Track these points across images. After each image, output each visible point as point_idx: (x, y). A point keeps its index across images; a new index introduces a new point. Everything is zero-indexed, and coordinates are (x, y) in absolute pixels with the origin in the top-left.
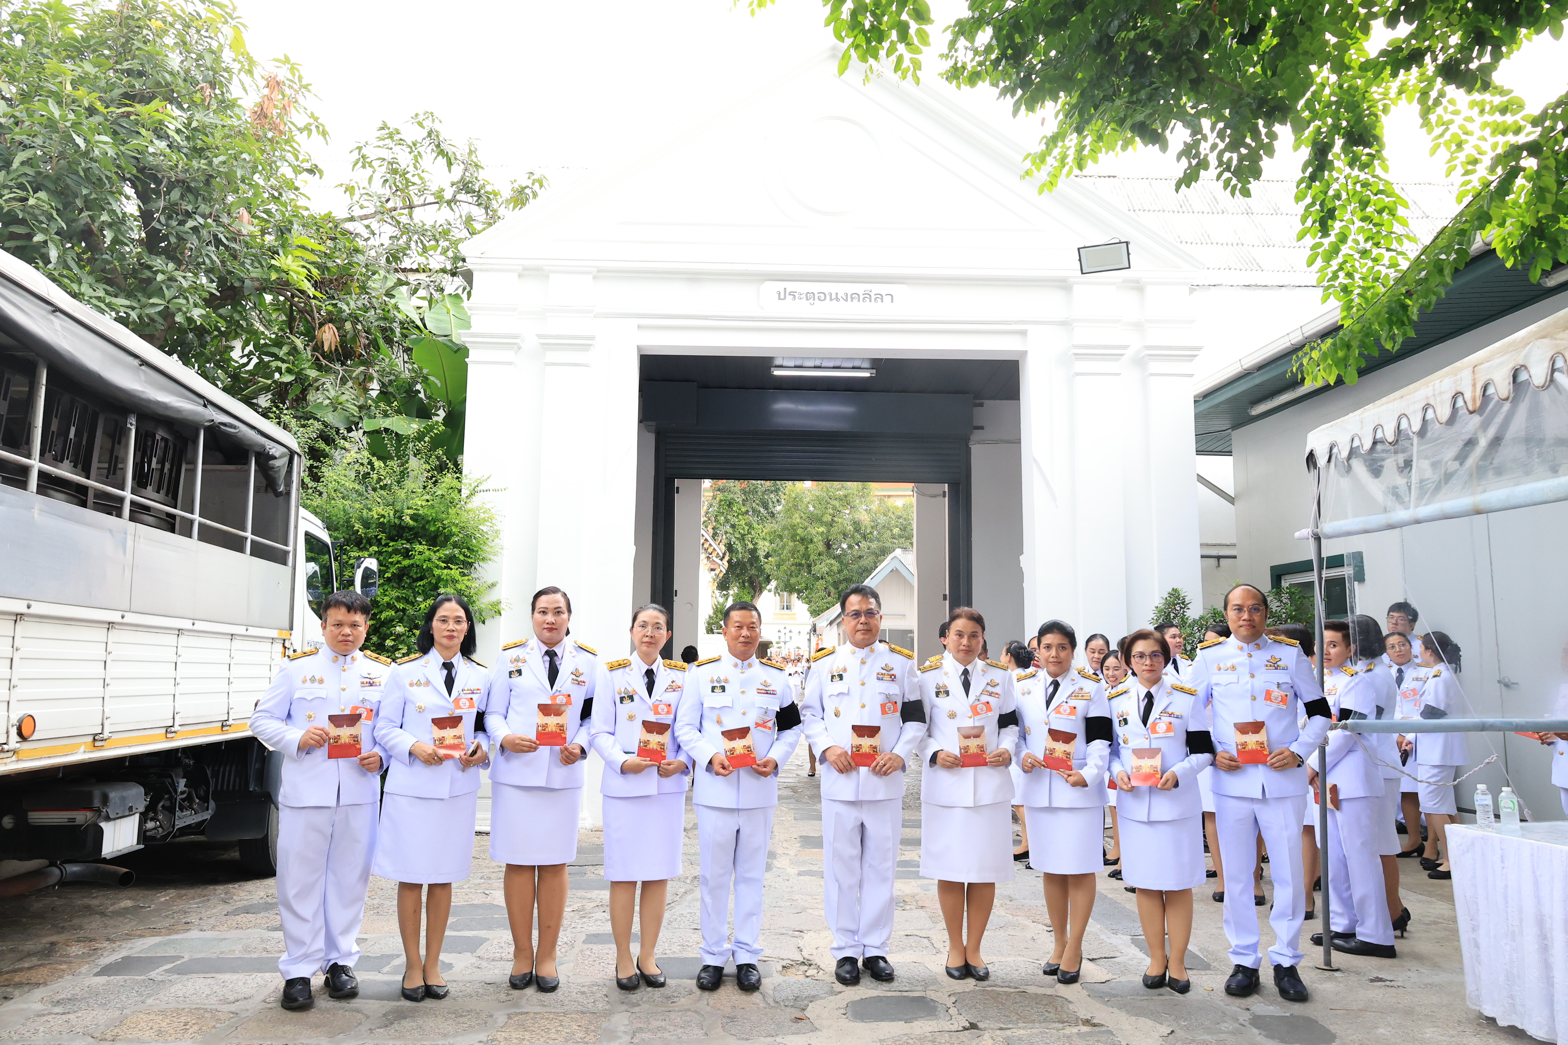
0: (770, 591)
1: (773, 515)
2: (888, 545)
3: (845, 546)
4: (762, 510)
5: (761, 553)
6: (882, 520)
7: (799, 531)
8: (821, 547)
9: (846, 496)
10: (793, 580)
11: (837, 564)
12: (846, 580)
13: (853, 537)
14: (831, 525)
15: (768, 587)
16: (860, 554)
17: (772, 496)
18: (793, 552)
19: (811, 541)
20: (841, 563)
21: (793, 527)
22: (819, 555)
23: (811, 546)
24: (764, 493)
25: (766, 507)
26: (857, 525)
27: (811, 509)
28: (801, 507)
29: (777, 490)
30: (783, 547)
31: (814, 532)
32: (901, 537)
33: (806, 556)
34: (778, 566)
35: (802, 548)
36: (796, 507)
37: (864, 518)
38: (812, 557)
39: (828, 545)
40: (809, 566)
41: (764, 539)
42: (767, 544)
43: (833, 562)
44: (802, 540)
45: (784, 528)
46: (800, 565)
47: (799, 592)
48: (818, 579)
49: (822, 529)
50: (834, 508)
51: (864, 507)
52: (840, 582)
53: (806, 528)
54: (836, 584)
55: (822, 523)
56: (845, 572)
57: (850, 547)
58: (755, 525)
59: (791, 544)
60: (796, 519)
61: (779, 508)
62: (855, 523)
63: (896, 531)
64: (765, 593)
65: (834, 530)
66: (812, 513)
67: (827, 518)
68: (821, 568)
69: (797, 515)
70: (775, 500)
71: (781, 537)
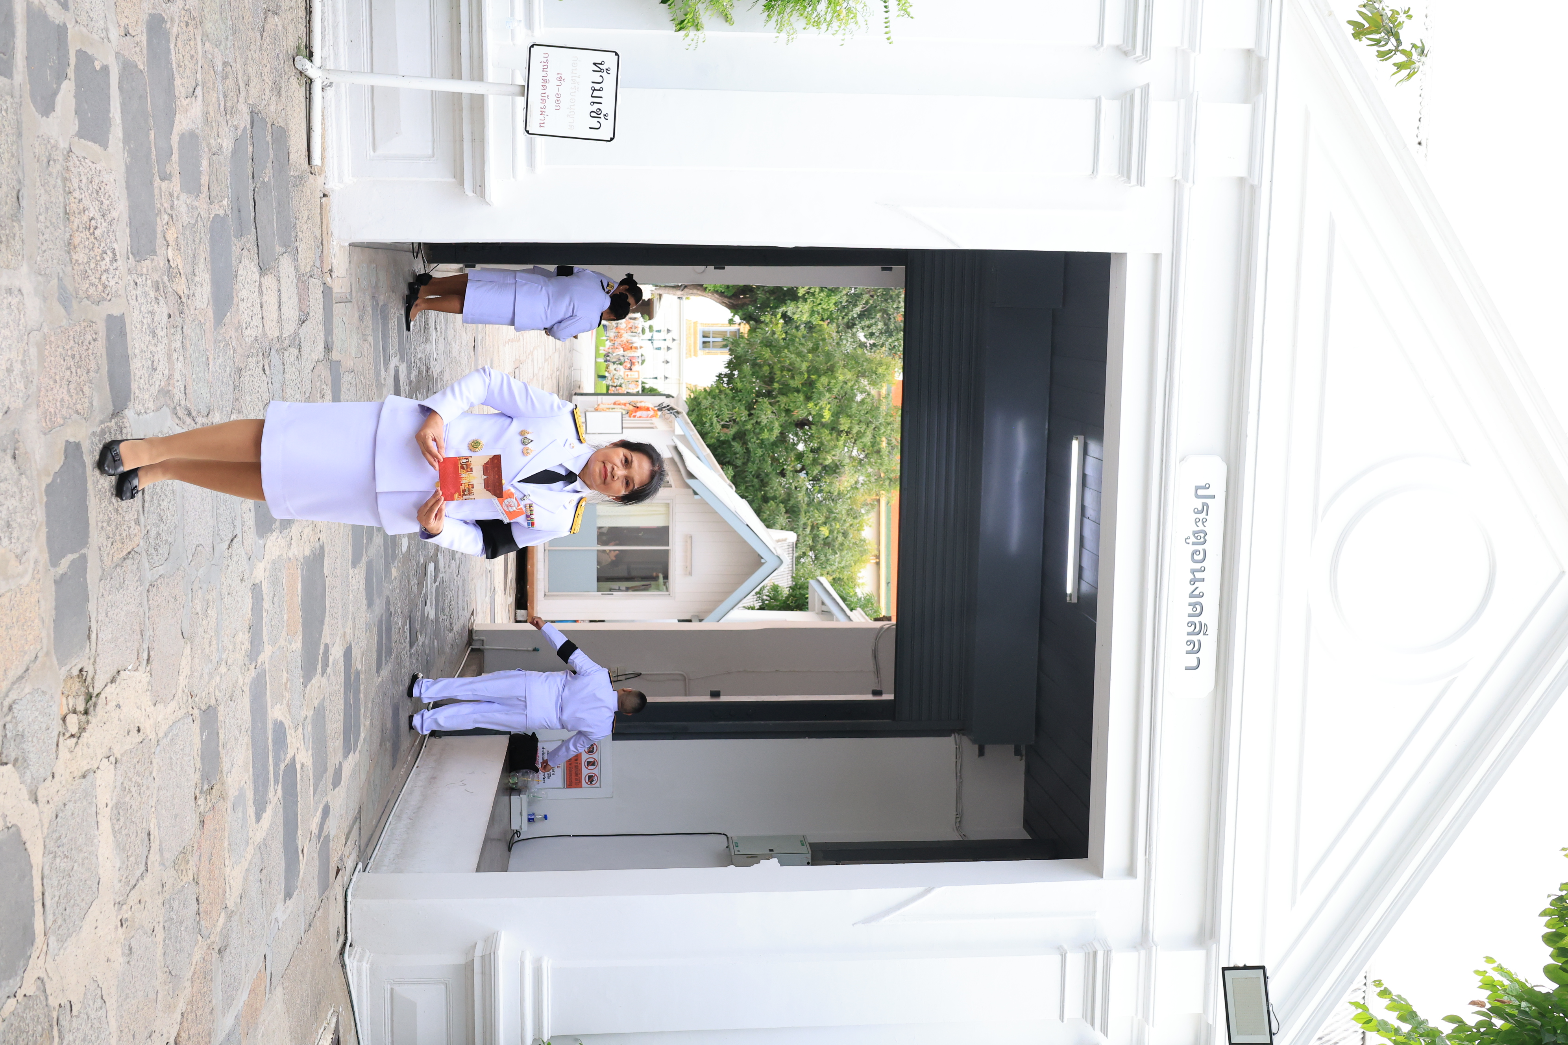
0: (731, 322)
1: (850, 325)
2: (803, 519)
3: (801, 447)
4: (858, 310)
5: (790, 308)
6: (841, 508)
7: (824, 380)
8: (800, 414)
9: (878, 452)
10: (747, 367)
11: (773, 438)
12: (748, 451)
13: (815, 462)
14: (834, 428)
15: (737, 319)
16: (789, 474)
17: (880, 325)
18: (791, 370)
19: (808, 398)
20: (775, 444)
21: (831, 370)
22: (788, 411)
23: (801, 397)
24: (885, 311)
25: (861, 316)
26: (834, 470)
27: (859, 398)
28: (864, 382)
29: (888, 332)
30: (799, 354)
31: (823, 403)
32: (815, 538)
33: (786, 390)
34: (768, 344)
35: (796, 383)
36: (862, 374)
37: (844, 482)
38: (783, 399)
39: (802, 424)
40: (769, 394)
41: (812, 312)
42: (805, 318)
43: (776, 432)
44: (810, 384)
45: (829, 356)
46: (770, 380)
47: (730, 377)
48: (750, 407)
49: (827, 416)
50: (860, 435)
51: (861, 479)
52: (745, 443)
53: (830, 390)
54: (741, 436)
55: (836, 415)
56: (759, 452)
57: (800, 456)
58: (834, 299)
59: (804, 366)
60: (843, 375)
61: (861, 336)
62: (837, 466)
63: (824, 531)
64: (727, 313)
65: (826, 436)
66: (852, 399)
67: (844, 423)
68: (766, 414)
69: (849, 375)
70: (874, 329)
71: (814, 350)
